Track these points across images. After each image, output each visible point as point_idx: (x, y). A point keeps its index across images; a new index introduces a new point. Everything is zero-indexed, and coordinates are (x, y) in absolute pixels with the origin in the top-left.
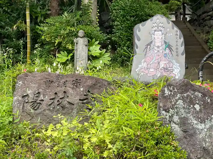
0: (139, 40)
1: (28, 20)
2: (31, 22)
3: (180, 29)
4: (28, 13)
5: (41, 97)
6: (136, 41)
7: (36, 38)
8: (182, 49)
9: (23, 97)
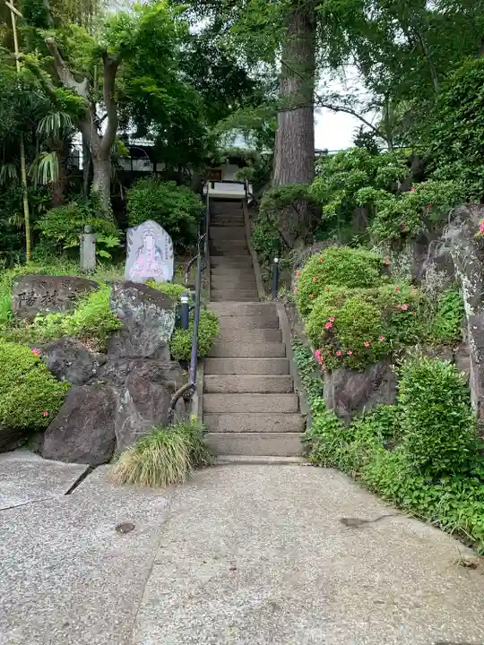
0: (131, 244)
1: (26, 212)
2: (30, 212)
3: (169, 233)
4: (25, 202)
5: (35, 295)
6: (129, 245)
7: (36, 235)
8: (171, 253)
9: (20, 295)
